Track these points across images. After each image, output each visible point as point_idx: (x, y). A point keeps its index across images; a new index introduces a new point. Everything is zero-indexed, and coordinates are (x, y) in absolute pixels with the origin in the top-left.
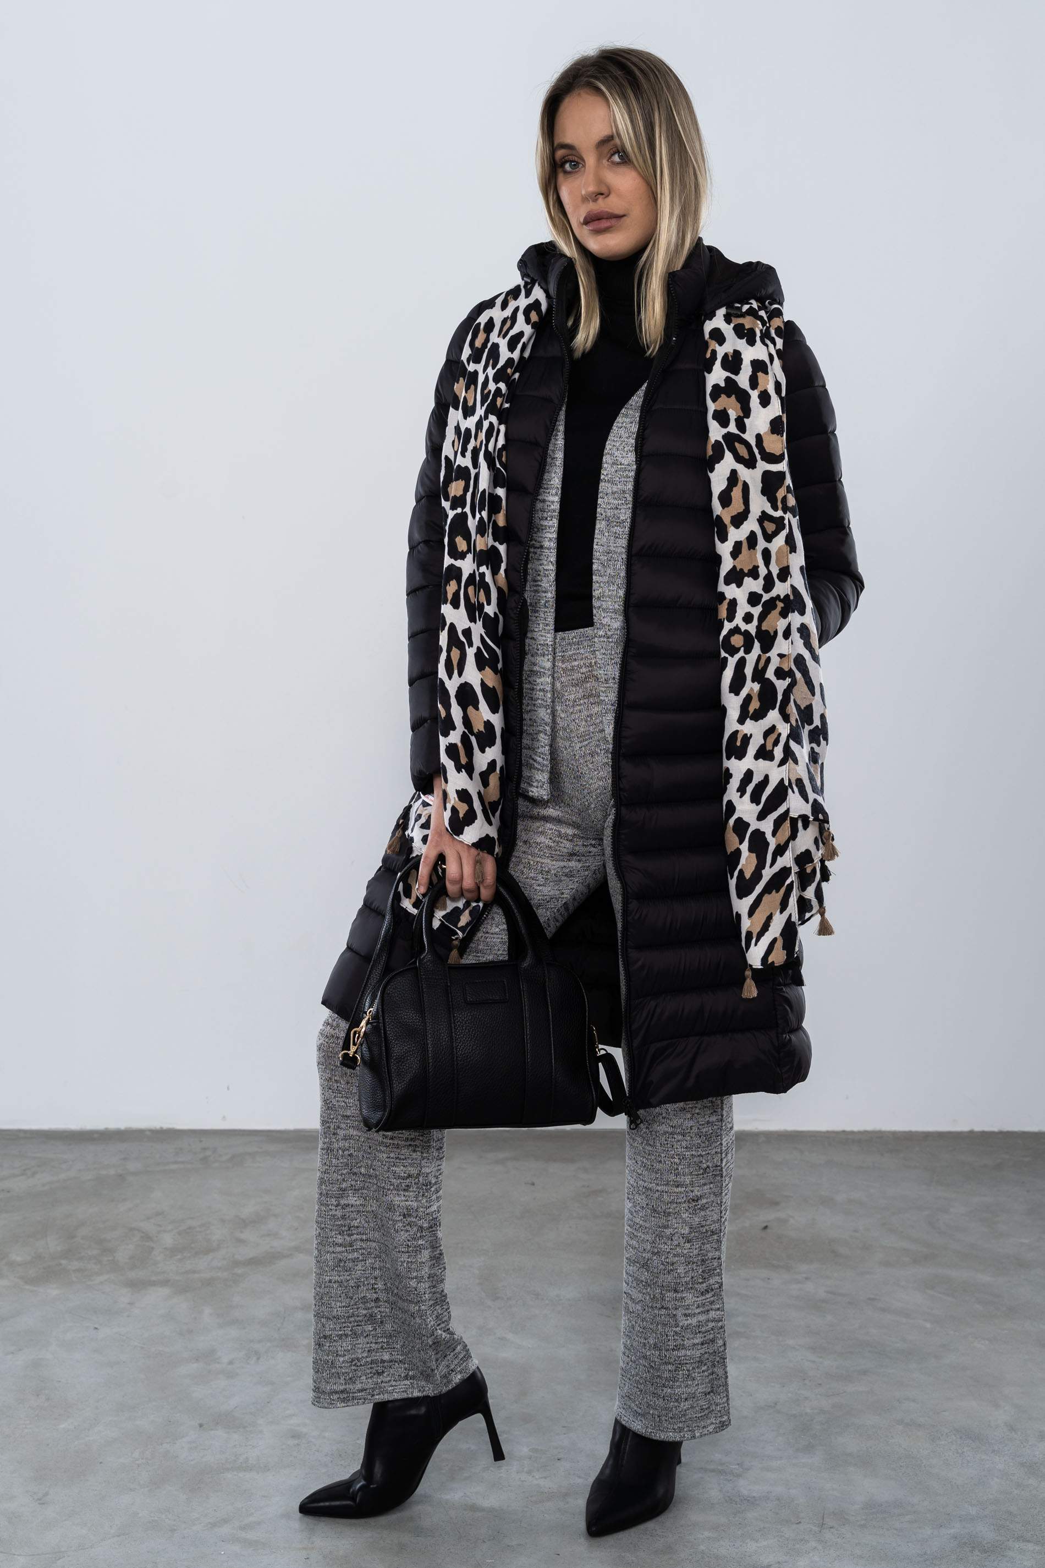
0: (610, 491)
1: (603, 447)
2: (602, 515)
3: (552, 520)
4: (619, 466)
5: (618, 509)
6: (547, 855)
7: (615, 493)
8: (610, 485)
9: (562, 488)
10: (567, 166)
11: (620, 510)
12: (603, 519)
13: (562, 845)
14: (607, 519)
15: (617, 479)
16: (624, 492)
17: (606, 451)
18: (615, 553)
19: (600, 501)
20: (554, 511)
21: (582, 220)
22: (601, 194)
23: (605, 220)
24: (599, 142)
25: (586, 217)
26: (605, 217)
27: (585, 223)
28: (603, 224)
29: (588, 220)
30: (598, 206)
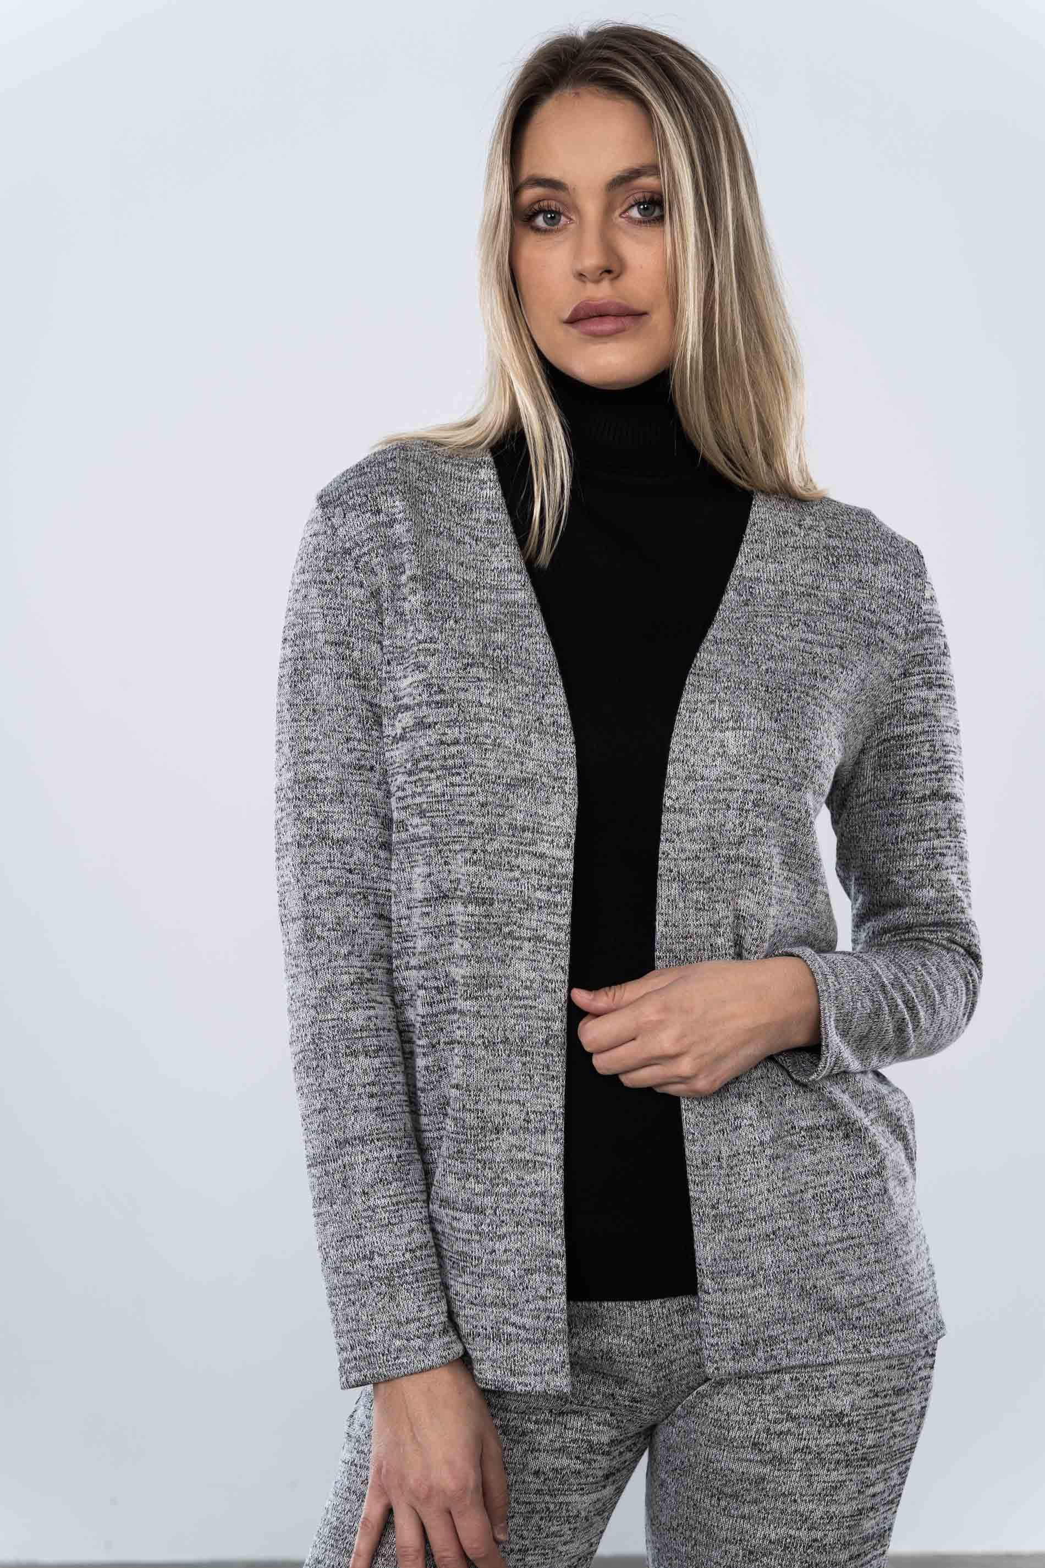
0: (683, 827)
1: (666, 749)
2: (671, 871)
3: (560, 892)
4: (700, 783)
5: (699, 858)
6: (575, 1488)
7: (693, 830)
8: (683, 816)
9: (577, 834)
10: (540, 221)
11: (703, 860)
12: (675, 879)
13: (596, 1465)
14: (681, 878)
15: (697, 805)
16: (710, 828)
17: (672, 756)
18: (700, 936)
19: (664, 847)
20: (565, 876)
21: (566, 315)
22: (609, 271)
23: (612, 318)
24: (614, 180)
25: (576, 310)
26: (613, 312)
27: (573, 321)
28: (608, 325)
29: (581, 316)
30: (602, 292)
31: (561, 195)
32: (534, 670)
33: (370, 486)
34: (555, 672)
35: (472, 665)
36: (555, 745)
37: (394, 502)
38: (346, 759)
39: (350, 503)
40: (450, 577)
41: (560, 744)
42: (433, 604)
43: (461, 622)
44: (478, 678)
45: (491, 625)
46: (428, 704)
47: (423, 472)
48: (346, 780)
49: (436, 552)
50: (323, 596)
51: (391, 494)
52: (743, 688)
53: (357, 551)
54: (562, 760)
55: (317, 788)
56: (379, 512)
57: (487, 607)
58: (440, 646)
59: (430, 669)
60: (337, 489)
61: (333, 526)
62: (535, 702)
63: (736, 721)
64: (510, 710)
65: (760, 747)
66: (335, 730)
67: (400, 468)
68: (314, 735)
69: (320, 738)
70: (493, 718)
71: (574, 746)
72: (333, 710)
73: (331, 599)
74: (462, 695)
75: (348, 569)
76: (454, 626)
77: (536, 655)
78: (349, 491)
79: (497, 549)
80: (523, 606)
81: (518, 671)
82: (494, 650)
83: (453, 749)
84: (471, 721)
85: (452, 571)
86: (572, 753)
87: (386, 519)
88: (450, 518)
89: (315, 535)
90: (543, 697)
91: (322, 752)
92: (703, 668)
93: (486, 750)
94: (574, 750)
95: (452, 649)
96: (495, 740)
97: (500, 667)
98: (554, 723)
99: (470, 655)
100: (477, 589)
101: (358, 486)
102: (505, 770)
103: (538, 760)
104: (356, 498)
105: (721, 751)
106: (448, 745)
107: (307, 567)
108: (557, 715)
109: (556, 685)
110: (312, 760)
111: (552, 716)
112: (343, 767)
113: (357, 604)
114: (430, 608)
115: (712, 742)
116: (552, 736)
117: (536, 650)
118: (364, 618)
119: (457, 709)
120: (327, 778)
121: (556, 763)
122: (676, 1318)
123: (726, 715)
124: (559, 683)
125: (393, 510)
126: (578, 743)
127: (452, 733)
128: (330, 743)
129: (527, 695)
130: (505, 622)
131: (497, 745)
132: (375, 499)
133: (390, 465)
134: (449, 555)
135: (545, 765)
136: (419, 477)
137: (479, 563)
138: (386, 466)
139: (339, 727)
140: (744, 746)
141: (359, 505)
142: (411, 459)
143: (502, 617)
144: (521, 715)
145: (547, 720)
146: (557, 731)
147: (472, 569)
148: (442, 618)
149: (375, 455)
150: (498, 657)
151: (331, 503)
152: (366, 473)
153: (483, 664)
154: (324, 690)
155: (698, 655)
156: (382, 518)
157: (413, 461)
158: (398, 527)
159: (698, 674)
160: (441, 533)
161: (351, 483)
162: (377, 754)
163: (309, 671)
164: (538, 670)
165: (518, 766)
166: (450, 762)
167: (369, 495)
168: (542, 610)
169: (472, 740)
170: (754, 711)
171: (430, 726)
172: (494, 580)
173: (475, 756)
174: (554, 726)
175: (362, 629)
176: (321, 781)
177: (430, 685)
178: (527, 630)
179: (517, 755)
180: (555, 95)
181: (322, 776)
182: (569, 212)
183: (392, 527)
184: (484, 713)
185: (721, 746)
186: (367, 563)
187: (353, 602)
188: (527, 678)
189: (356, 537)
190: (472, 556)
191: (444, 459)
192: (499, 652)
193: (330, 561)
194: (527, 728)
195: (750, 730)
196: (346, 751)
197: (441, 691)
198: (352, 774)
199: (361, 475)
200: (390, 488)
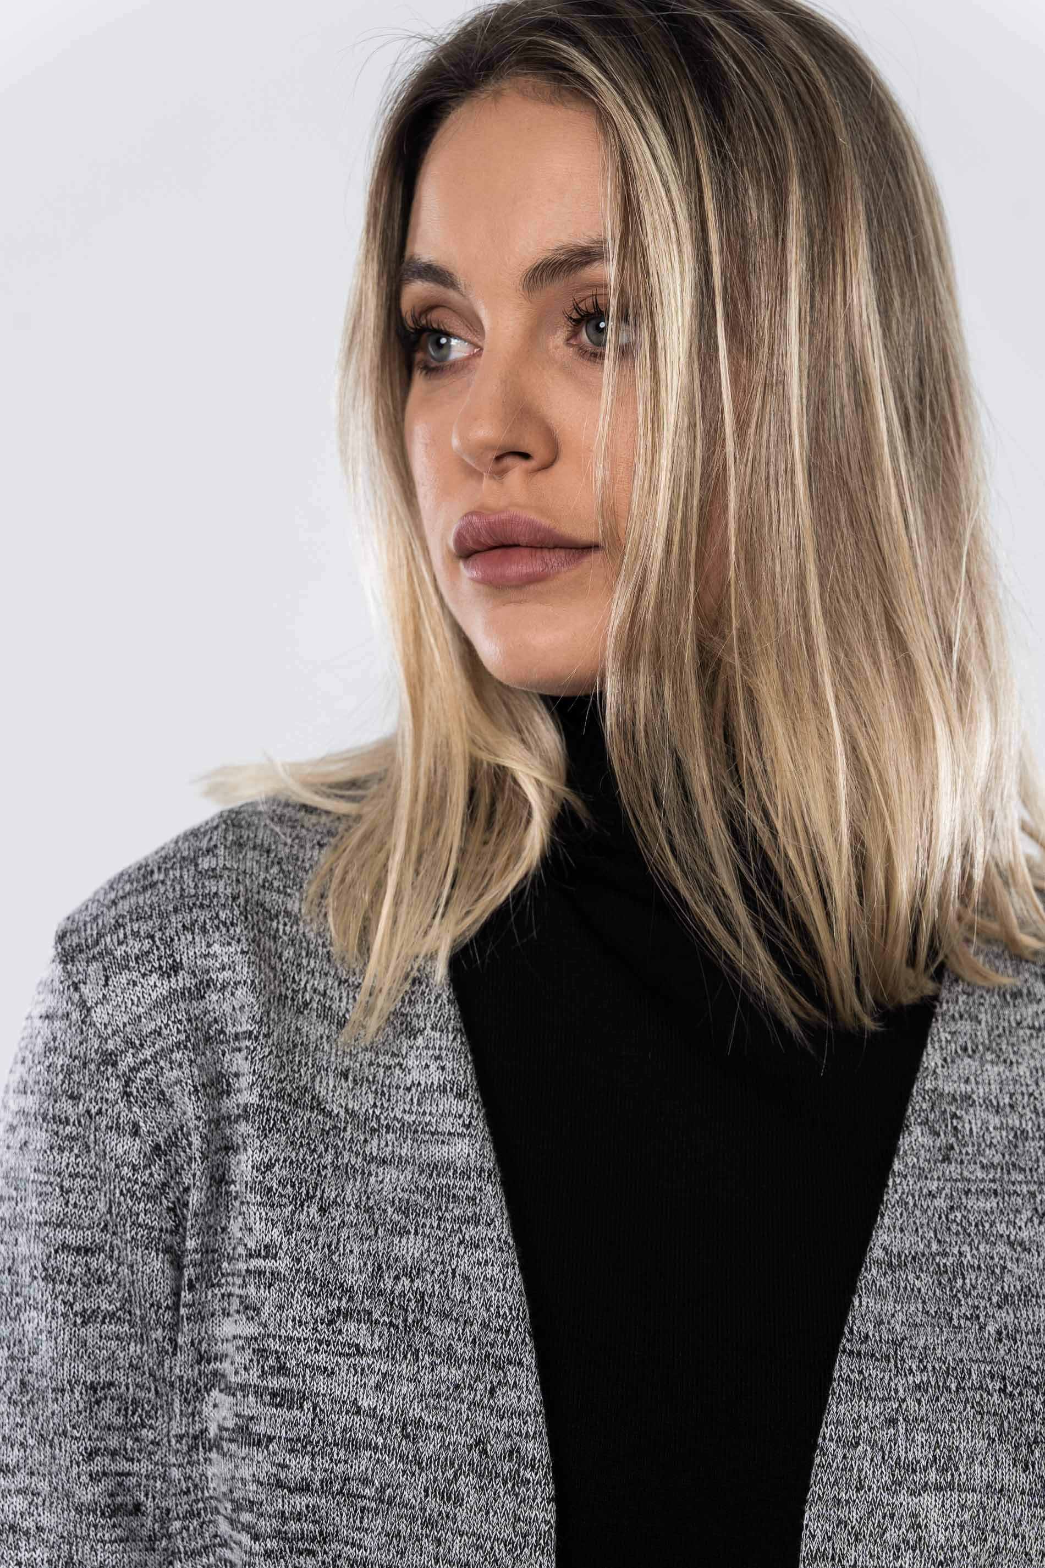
22: (521, 454)
23: (523, 552)
24: (537, 268)
25: (460, 533)
26: (523, 539)
27: (466, 556)
28: (514, 566)
29: (472, 545)
32: (476, 1327)
33: (160, 915)
34: (520, 1333)
35: (347, 1315)
36: (510, 1504)
37: (209, 945)
38: (86, 1495)
39: (118, 954)
40: (318, 1105)
41: (523, 1501)
42: (276, 1168)
43: (333, 1211)
44: (357, 1346)
45: (396, 1217)
46: (258, 1393)
47: (275, 870)
48: (83, 1538)
49: (295, 1046)
50: (62, 1150)
51: (204, 930)
52: (953, 1387)
53: (128, 1060)
54: (525, 1536)
55: (17, 1548)
56: (176, 968)
57: (390, 1174)
58: (283, 1264)
59: (264, 1317)
60: (96, 918)
61: (83, 1003)
62: (473, 1403)
63: (944, 1470)
64: (418, 1423)
65: (993, 1530)
66: (65, 1433)
67: (225, 868)
68: (19, 1435)
69: (31, 1442)
70: (380, 1441)
71: (552, 1507)
72: (63, 1390)
73: (77, 1156)
74: (321, 1384)
75: (110, 1096)
76: (317, 1219)
77: (484, 1290)
78: (118, 926)
79: (420, 1041)
80: (466, 1175)
81: (443, 1330)
82: (397, 1278)
83: (300, 1502)
84: (336, 1445)
85: (323, 1093)
86: (547, 1522)
87: (190, 982)
88: (326, 967)
89: (47, 1017)
90: (492, 1391)
91: (32, 1474)
92: (867, 1336)
93: (363, 1509)
94: (551, 1517)
95: (308, 1272)
96: (383, 1490)
97: (405, 1320)
98: (511, 1453)
99: (344, 1292)
100: (373, 1130)
101: (139, 915)
102: (402, 1554)
103: (474, 1534)
104: (131, 942)
105: (912, 1537)
106: (290, 1490)
107: (31, 1083)
108: (519, 1434)
109: (520, 1363)
110: (12, 1487)
111: (508, 1436)
112: (79, 1511)
113: (125, 1170)
114: (269, 1175)
115: (892, 1516)
116: (505, 1483)
117: (486, 1278)
118: (139, 1200)
119: (310, 1415)
120: (40, 1529)
121: (512, 1542)
123: (920, 1454)
124: (529, 1359)
125: (210, 962)
126: (562, 1500)
127: (300, 1467)
128: (54, 1458)
129: (457, 1387)
130: (426, 1211)
131: (385, 1500)
132: (169, 943)
133: (205, 863)
134: (319, 1054)
135: (488, 1545)
136: (265, 880)
137: (382, 1070)
138: (196, 865)
139: (74, 1427)
140: (961, 1527)
141: (137, 958)
142: (251, 844)
143: (420, 1199)
144: (439, 1435)
145: (497, 1446)
146: (518, 1471)
147: (365, 1085)
148: (295, 1198)
149: (177, 842)
150: (402, 1294)
151: (81, 951)
152: (156, 883)
153: (370, 1314)
154: (46, 1347)
155: (856, 1303)
156: (183, 980)
157: (254, 848)
158: (214, 997)
159: (859, 1354)
160: (306, 1005)
161: (124, 906)
162: (147, 1477)
163: (19, 1300)
164: (485, 1326)
165: (429, 1546)
166: (293, 1526)
167: (158, 935)
168: (504, 1184)
169: (336, 1487)
170: (982, 1444)
171: (259, 1441)
172: (411, 1112)
173: (341, 1520)
174: (510, 1460)
175: (133, 1223)
176: (27, 1533)
177: (262, 1352)
178: (470, 1232)
179: (429, 1523)
181: (29, 1524)
182: (474, 330)
183: (203, 997)
184: (362, 1427)
185: (912, 1526)
186: (149, 1082)
187: (117, 1166)
188: (459, 1348)
189: (128, 1029)
190: (368, 1055)
191: (319, 837)
192: (407, 1282)
193: (75, 1077)
194: (452, 1464)
195: (974, 1490)
196: (85, 1479)
197: (282, 1370)
198: (95, 1526)
199: (145, 889)
200: (203, 916)
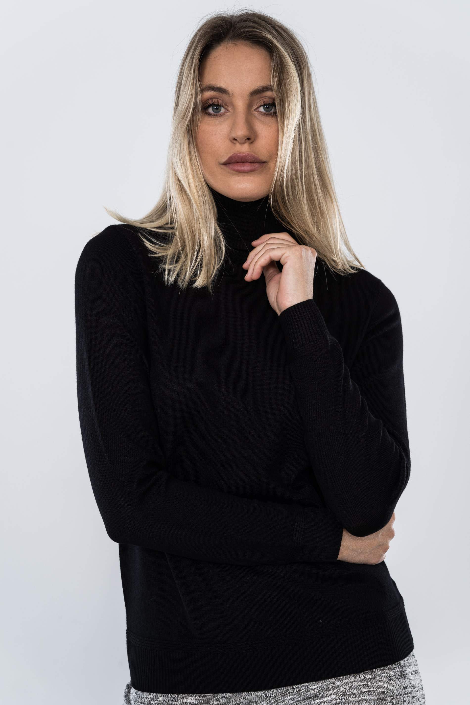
21: (224, 160)
22: (249, 139)
23: (249, 164)
24: (254, 91)
25: (230, 158)
26: (250, 160)
27: (226, 164)
28: (247, 167)
29: (233, 161)
30: (244, 149)
31: (224, 96)
122: (280, 697)
180: (222, 44)
182: (227, 106)
